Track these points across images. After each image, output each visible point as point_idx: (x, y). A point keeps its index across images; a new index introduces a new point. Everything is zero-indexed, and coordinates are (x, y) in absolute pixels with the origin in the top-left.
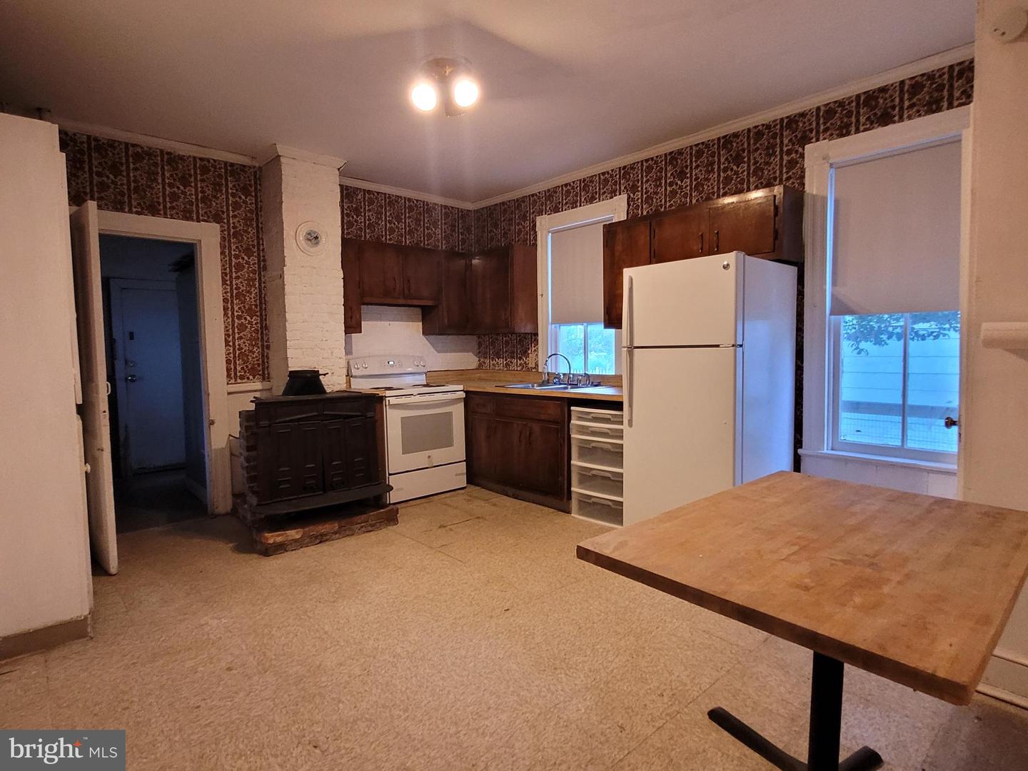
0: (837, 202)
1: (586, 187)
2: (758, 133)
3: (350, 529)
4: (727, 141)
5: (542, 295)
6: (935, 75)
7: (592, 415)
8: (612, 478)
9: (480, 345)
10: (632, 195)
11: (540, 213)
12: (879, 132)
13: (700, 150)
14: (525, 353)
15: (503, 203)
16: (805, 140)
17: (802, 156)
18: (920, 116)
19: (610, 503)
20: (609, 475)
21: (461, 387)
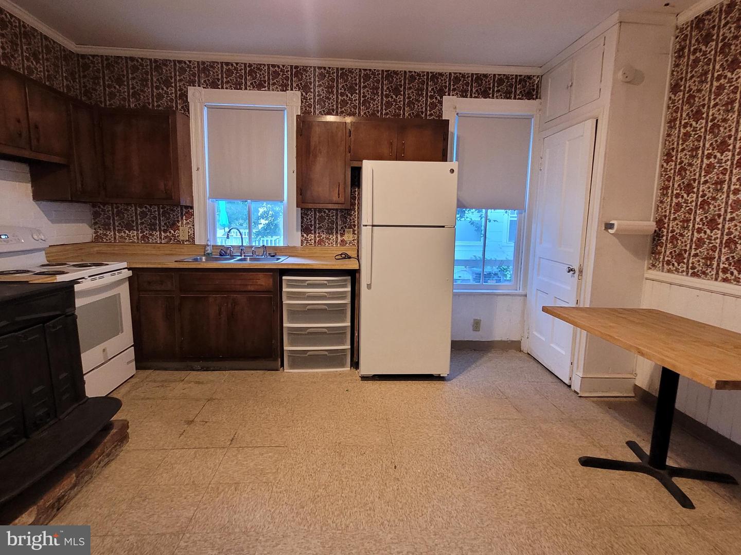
0: (458, 138)
1: (252, 72)
2: (413, 77)
3: (88, 472)
4: (390, 75)
5: (198, 169)
6: (509, 77)
7: (307, 282)
8: (328, 332)
9: (96, 215)
10: (304, 94)
11: (192, 83)
12: (482, 101)
13: (368, 75)
14: (174, 225)
15: (132, 59)
16: (442, 93)
17: (441, 103)
18: (502, 98)
19: (326, 353)
20: (325, 330)
21: (125, 265)
